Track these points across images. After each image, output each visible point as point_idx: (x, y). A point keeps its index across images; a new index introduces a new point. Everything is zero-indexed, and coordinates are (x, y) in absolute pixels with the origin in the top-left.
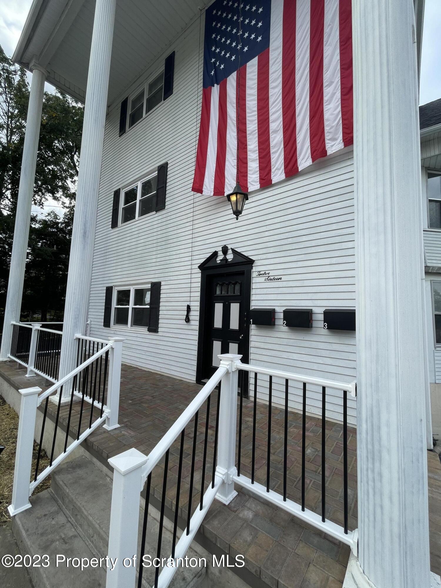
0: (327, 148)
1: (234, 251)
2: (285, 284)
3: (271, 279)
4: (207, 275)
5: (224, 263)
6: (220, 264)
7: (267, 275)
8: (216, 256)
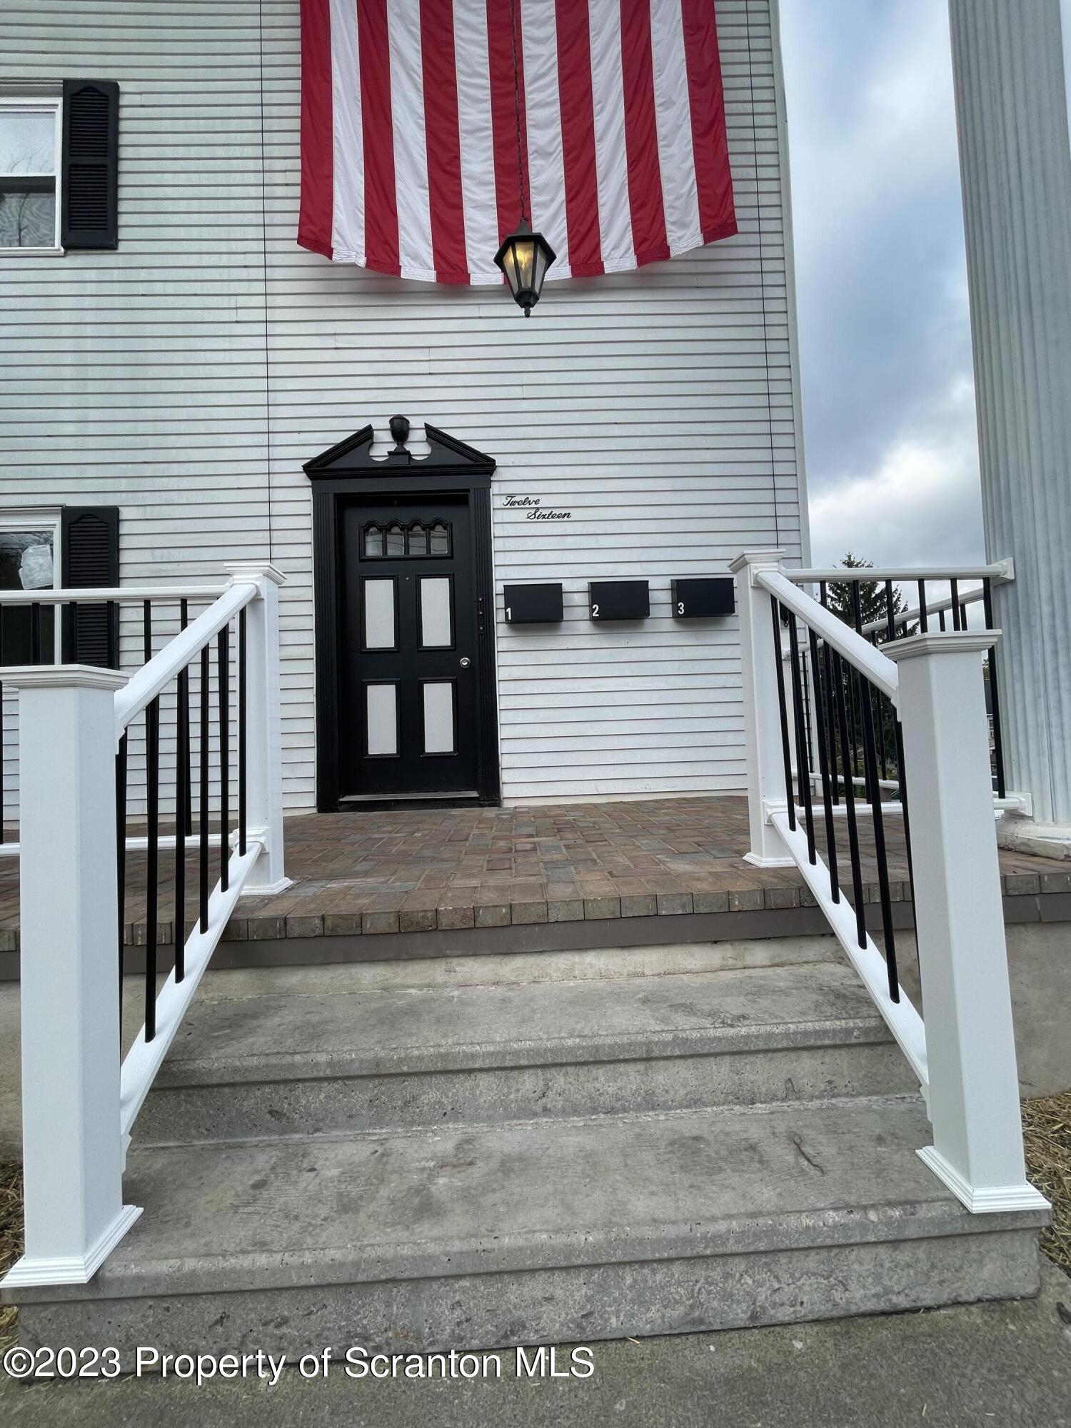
0: (669, 240)
1: (434, 435)
2: (578, 528)
3: (544, 516)
4: (336, 495)
5: (402, 461)
6: (387, 465)
7: (533, 505)
8: (368, 443)
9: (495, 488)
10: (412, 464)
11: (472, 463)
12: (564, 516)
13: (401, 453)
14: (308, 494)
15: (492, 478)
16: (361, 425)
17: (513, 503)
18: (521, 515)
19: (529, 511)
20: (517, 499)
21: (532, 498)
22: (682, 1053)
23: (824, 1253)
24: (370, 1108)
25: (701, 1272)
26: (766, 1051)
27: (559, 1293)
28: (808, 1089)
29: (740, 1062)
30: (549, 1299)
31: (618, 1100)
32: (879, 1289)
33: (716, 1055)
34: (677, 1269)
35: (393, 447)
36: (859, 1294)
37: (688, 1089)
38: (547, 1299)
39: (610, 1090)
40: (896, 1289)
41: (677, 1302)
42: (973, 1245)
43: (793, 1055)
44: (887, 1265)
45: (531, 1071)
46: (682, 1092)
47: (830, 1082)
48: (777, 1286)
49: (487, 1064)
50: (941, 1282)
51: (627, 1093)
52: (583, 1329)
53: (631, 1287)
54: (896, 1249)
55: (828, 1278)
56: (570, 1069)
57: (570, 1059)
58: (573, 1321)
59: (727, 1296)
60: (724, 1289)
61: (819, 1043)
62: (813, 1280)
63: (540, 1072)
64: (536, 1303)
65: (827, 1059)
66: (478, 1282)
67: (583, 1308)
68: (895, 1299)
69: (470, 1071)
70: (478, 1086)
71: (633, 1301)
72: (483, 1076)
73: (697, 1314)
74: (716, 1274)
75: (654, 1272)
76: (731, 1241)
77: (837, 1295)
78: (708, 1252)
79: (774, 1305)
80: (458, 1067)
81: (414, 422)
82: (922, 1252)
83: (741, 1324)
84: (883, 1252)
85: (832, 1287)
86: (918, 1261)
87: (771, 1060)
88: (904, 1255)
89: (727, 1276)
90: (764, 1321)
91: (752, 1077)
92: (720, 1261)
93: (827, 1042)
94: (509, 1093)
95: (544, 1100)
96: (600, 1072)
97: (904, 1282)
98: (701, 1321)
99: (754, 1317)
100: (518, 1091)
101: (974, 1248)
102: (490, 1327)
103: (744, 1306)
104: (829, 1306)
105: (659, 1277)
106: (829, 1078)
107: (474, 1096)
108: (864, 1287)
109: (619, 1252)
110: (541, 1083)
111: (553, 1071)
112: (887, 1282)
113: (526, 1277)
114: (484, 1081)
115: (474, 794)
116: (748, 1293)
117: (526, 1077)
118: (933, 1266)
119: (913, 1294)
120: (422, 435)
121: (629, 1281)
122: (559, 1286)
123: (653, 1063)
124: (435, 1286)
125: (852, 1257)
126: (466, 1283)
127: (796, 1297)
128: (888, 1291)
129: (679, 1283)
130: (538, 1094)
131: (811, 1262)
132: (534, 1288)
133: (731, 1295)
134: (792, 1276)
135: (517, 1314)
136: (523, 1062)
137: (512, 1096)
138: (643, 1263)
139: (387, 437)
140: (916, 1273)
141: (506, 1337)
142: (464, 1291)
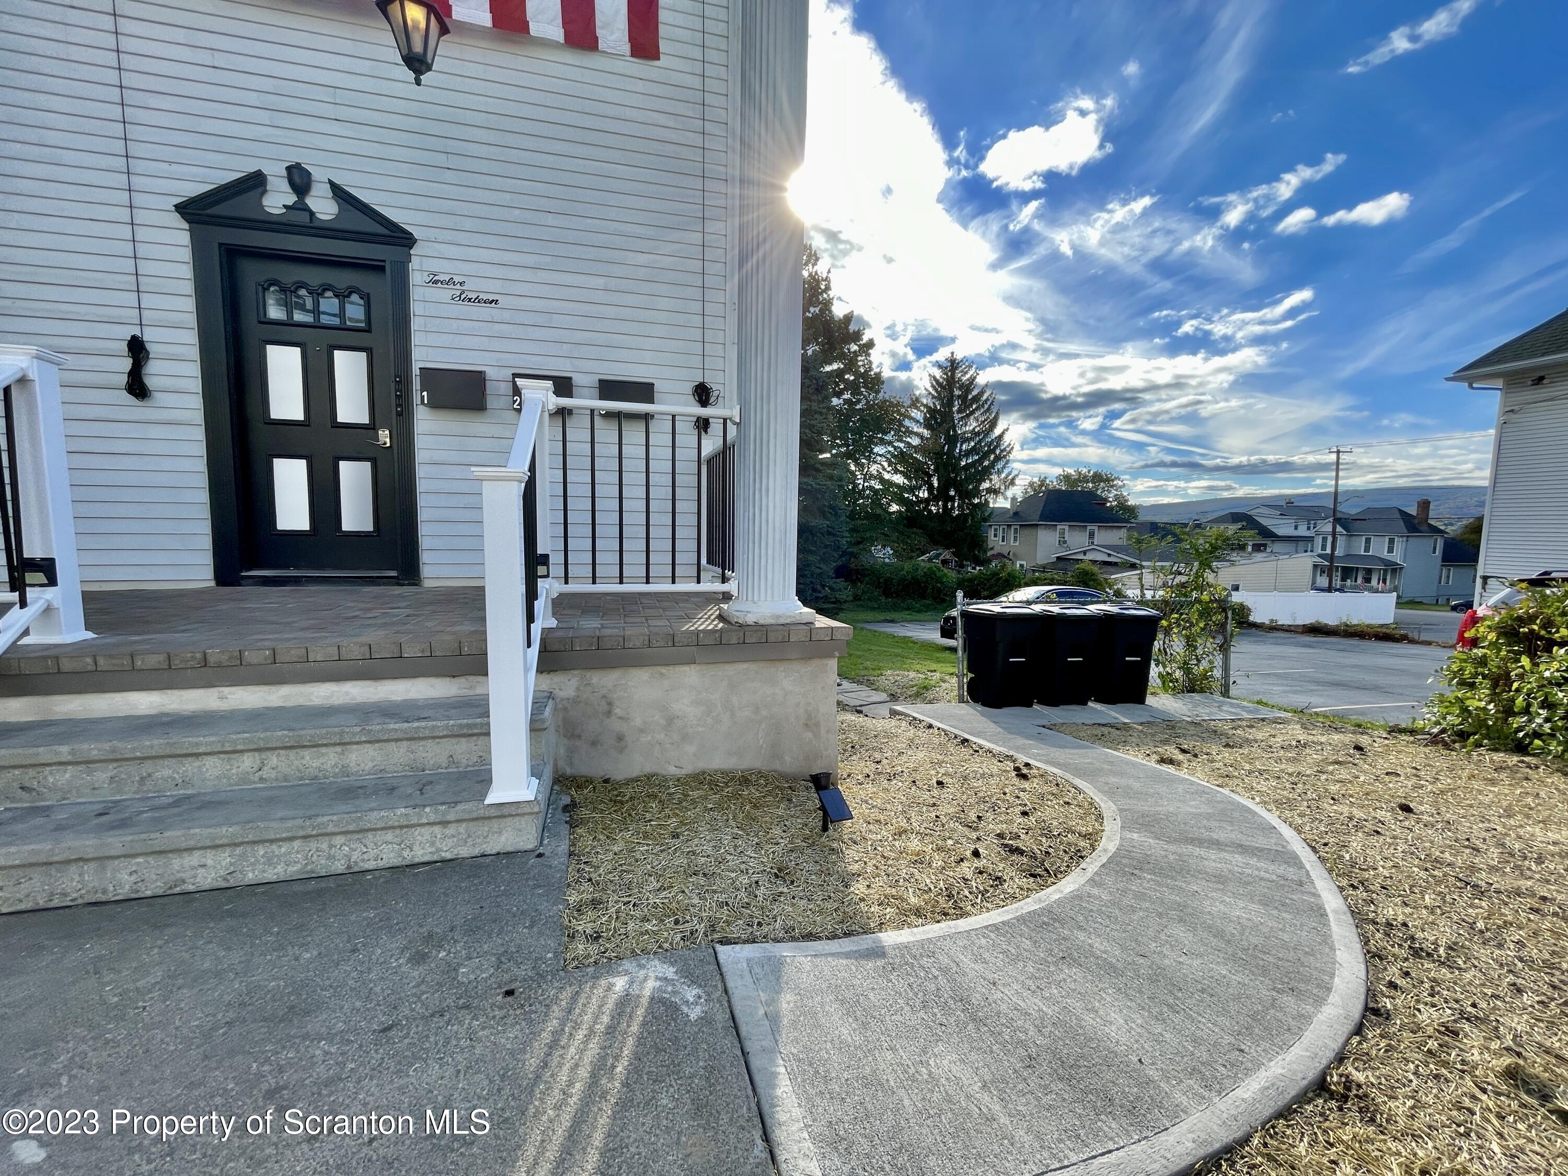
1: (338, 192)
2: (506, 315)
3: (470, 300)
4: (220, 245)
5: (303, 218)
6: (284, 220)
7: (458, 286)
8: (260, 190)
9: (415, 264)
10: (316, 224)
11: (386, 232)
12: (491, 302)
13: (300, 207)
14: (184, 238)
15: (412, 252)
16: (251, 167)
17: (436, 282)
18: (445, 294)
19: (454, 292)
20: (441, 277)
21: (457, 279)
22: (368, 739)
23: (398, 831)
24: (110, 783)
25: (313, 845)
26: (434, 738)
27: (210, 862)
28: (464, 761)
29: (414, 745)
30: (203, 866)
31: (320, 771)
32: (433, 849)
33: (396, 740)
34: (296, 844)
35: (291, 199)
36: (420, 853)
37: (375, 763)
38: (201, 866)
39: (314, 765)
40: (445, 849)
41: (295, 862)
42: (495, 824)
43: (454, 741)
44: (439, 836)
45: (250, 754)
46: (370, 765)
47: (481, 757)
48: (365, 850)
49: (209, 749)
50: (473, 845)
51: (328, 766)
52: (228, 881)
53: (263, 856)
54: (445, 828)
55: (400, 845)
56: (282, 752)
57: (279, 744)
58: (220, 877)
59: (331, 857)
60: (329, 854)
61: (470, 732)
62: (390, 846)
63: (257, 754)
64: (193, 868)
65: (479, 742)
66: (150, 859)
67: (227, 870)
68: (443, 854)
69: (197, 755)
70: (205, 765)
71: (264, 864)
72: (209, 758)
73: (309, 867)
74: (325, 846)
75: (280, 847)
76: (331, 826)
77: (405, 854)
78: (314, 832)
79: (363, 860)
80: (185, 752)
81: (316, 173)
82: (462, 828)
83: (340, 872)
84: (437, 829)
85: (403, 849)
86: (459, 833)
87: (438, 743)
88: (451, 830)
89: (331, 846)
90: (356, 869)
91: (424, 755)
92: (327, 838)
93: (476, 731)
94: (231, 769)
95: (260, 773)
96: (307, 753)
97: (449, 845)
98: (313, 872)
99: (349, 867)
100: (239, 767)
101: (496, 826)
102: (159, 884)
103: (343, 862)
104: (400, 859)
105: (283, 850)
106: (480, 754)
107: (201, 772)
108: (423, 848)
109: (250, 836)
110: (258, 762)
111: (268, 754)
112: (438, 844)
113: (185, 854)
114: (209, 762)
115: (393, 573)
116: (346, 855)
117: (245, 758)
118: (469, 836)
119: (456, 851)
120: (326, 190)
121: (262, 853)
122: (210, 858)
123: (348, 747)
124: (116, 862)
125: (417, 833)
126: (140, 860)
127: (378, 856)
128: (439, 850)
129: (298, 852)
130: (256, 768)
131: (389, 836)
132: (194, 859)
133: (334, 857)
134: (376, 844)
135: (179, 875)
136: (240, 747)
137: (234, 771)
138: (272, 841)
139: (285, 186)
140: (458, 841)
141: (171, 888)
142: (138, 864)
